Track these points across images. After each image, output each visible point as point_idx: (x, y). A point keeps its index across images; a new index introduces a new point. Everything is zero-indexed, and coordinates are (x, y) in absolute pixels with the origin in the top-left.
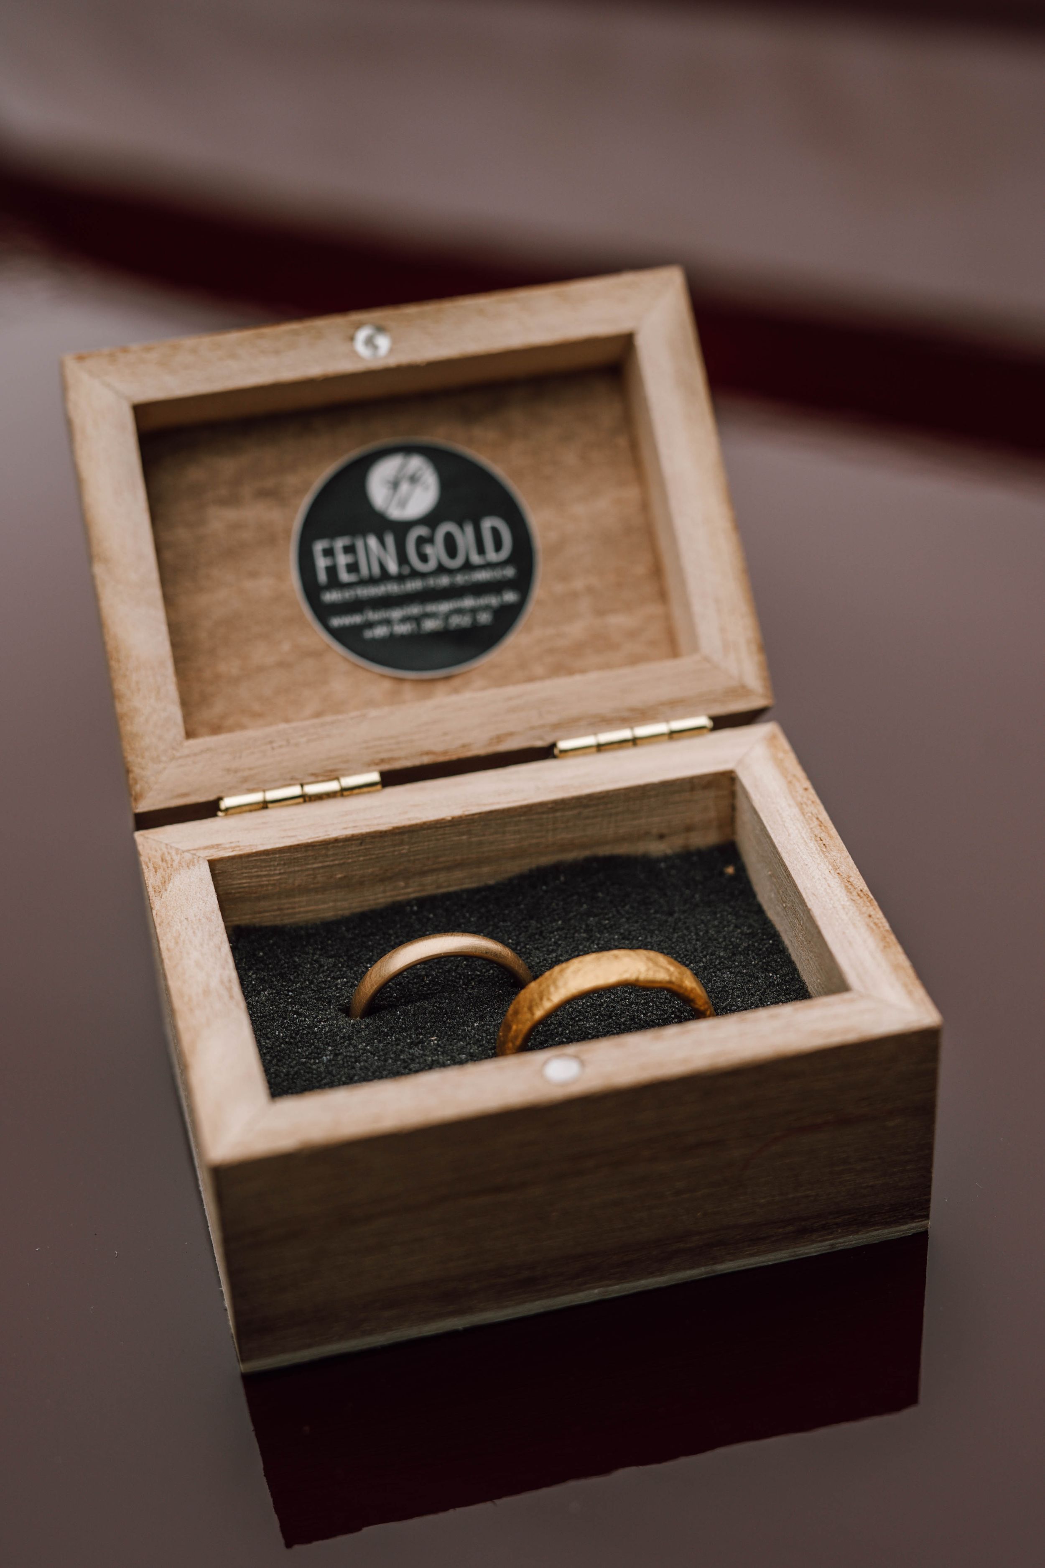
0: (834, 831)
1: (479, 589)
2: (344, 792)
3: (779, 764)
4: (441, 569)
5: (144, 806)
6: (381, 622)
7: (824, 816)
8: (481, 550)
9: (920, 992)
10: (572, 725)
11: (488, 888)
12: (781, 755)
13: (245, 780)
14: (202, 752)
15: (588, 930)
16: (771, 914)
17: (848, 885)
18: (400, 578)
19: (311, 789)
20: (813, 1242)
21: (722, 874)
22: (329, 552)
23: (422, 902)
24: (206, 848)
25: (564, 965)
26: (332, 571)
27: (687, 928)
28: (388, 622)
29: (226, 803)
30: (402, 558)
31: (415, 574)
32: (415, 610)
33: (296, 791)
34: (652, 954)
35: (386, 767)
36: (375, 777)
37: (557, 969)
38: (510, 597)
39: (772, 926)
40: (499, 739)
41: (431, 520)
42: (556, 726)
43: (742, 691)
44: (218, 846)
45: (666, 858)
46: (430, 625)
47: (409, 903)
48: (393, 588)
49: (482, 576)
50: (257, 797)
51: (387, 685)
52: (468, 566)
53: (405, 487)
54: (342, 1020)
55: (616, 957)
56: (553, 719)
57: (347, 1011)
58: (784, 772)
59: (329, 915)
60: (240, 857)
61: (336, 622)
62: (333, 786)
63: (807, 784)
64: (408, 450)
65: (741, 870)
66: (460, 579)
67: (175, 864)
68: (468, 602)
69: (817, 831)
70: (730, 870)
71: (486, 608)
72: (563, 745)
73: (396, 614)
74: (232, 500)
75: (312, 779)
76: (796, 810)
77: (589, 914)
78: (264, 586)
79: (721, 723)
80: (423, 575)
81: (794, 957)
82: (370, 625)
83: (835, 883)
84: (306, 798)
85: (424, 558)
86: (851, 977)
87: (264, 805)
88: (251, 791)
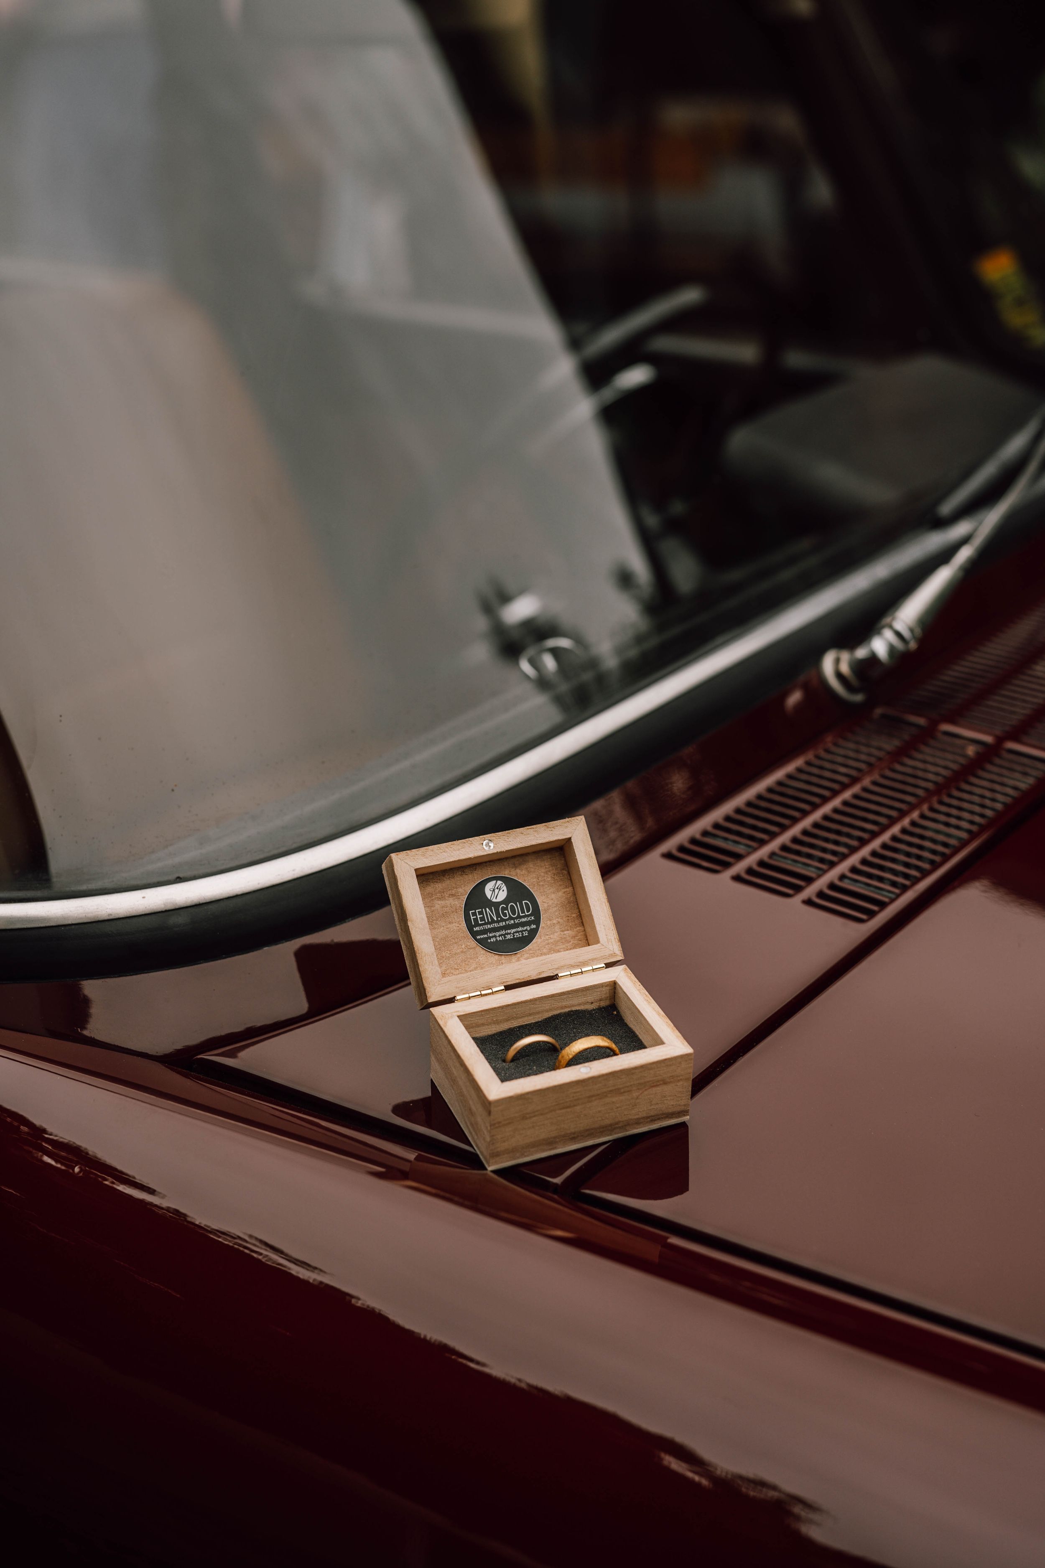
0: (651, 998)
1: (523, 924)
2: (493, 993)
3: (629, 978)
4: (511, 918)
5: (430, 1000)
6: (493, 937)
7: (647, 993)
8: (523, 912)
9: (686, 1043)
10: (561, 968)
11: (538, 1022)
12: (629, 975)
13: (462, 990)
14: (448, 982)
15: (574, 1033)
16: (631, 1026)
17: (659, 1014)
18: (498, 922)
19: (483, 992)
20: (655, 1124)
21: (613, 1014)
22: (474, 914)
23: (520, 1027)
24: (455, 1012)
25: (576, 1042)
26: (476, 920)
27: (605, 1031)
28: (495, 936)
29: (458, 998)
30: (498, 915)
31: (503, 920)
32: (503, 932)
33: (479, 993)
34: (602, 1037)
35: (505, 984)
36: (503, 988)
37: (574, 1043)
38: (534, 926)
39: (632, 1030)
40: (540, 973)
41: (506, 902)
42: (557, 969)
43: (614, 955)
44: (458, 1011)
45: (594, 1010)
46: (508, 937)
47: (515, 1028)
48: (496, 925)
49: (523, 920)
50: (467, 996)
51: (497, 957)
52: (519, 917)
53: (497, 891)
54: (504, 1064)
55: (592, 1038)
56: (556, 966)
57: (504, 1061)
58: (632, 981)
59: (490, 1033)
60: (466, 1014)
61: (478, 937)
62: (490, 991)
63: (640, 984)
64: (496, 879)
65: (618, 1012)
66: (517, 921)
67: (447, 1017)
68: (520, 929)
69: (646, 998)
70: (615, 1013)
71: (526, 930)
72: (560, 975)
73: (498, 934)
74: (442, 898)
75: (483, 989)
76: (638, 992)
77: (574, 1028)
78: (454, 926)
79: (609, 965)
80: (505, 920)
81: (641, 1038)
82: (490, 938)
83: (654, 1013)
84: (481, 995)
85: (505, 915)
86: (665, 1040)
87: (469, 998)
88: (464, 994)
